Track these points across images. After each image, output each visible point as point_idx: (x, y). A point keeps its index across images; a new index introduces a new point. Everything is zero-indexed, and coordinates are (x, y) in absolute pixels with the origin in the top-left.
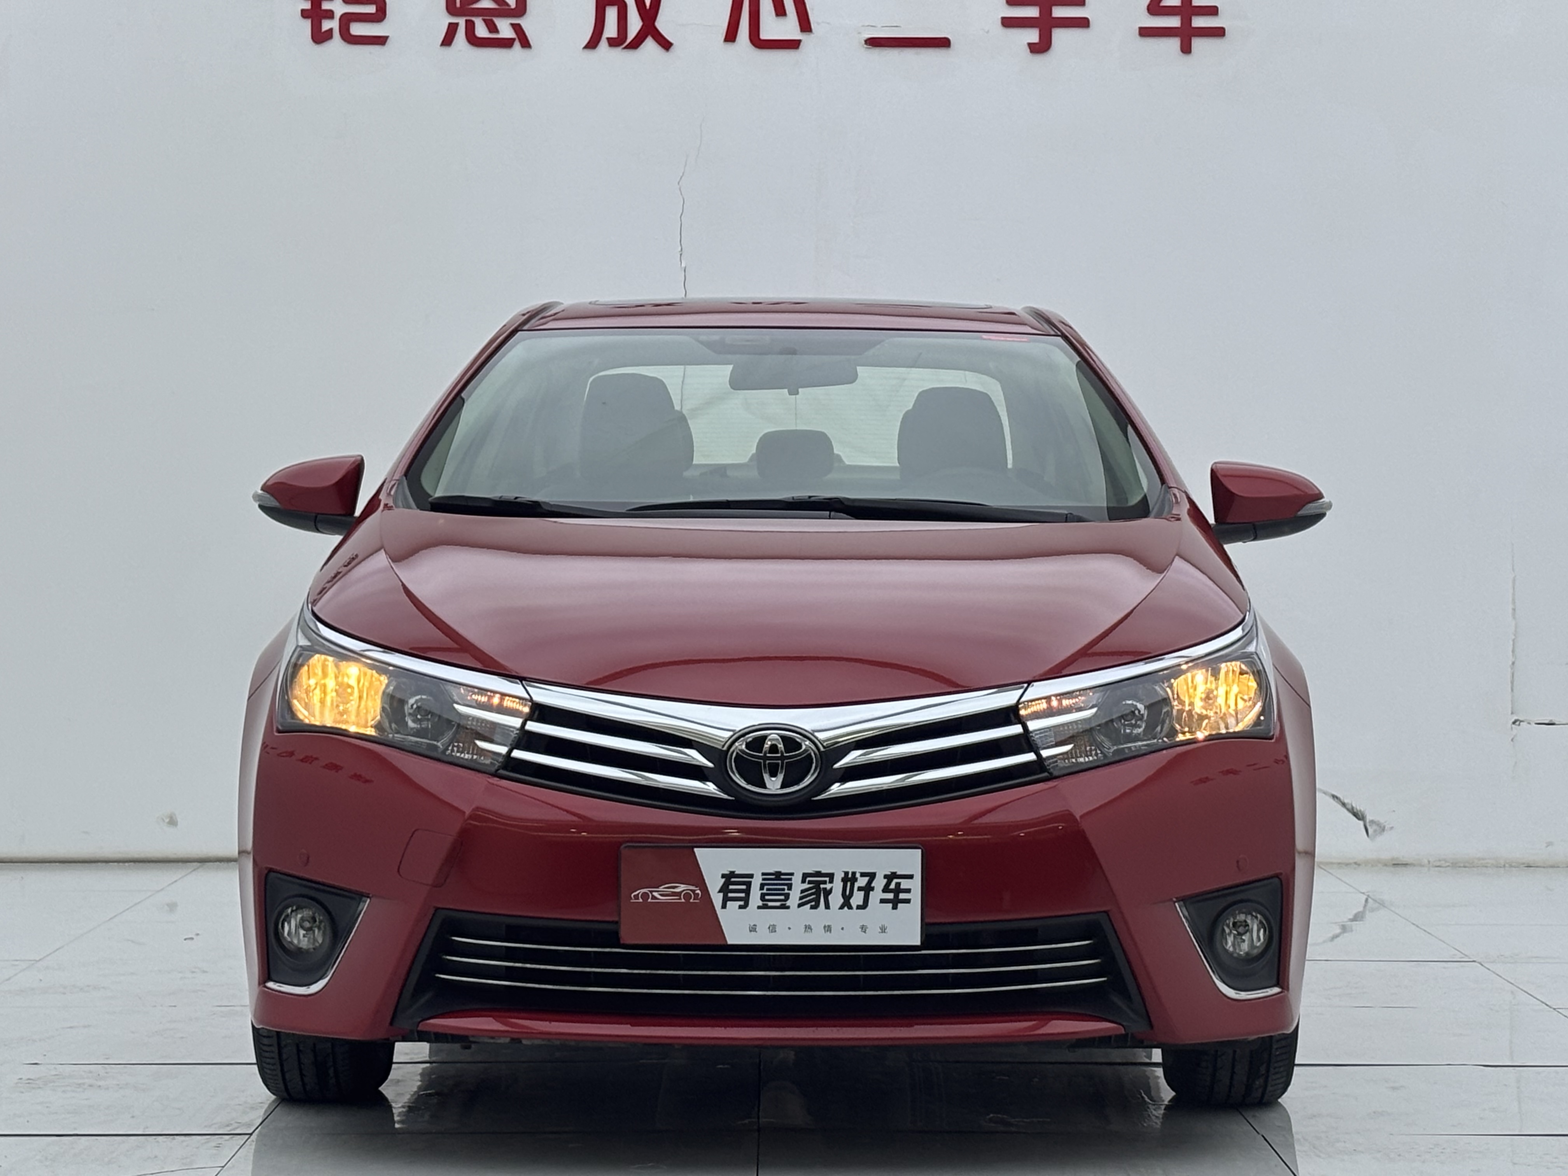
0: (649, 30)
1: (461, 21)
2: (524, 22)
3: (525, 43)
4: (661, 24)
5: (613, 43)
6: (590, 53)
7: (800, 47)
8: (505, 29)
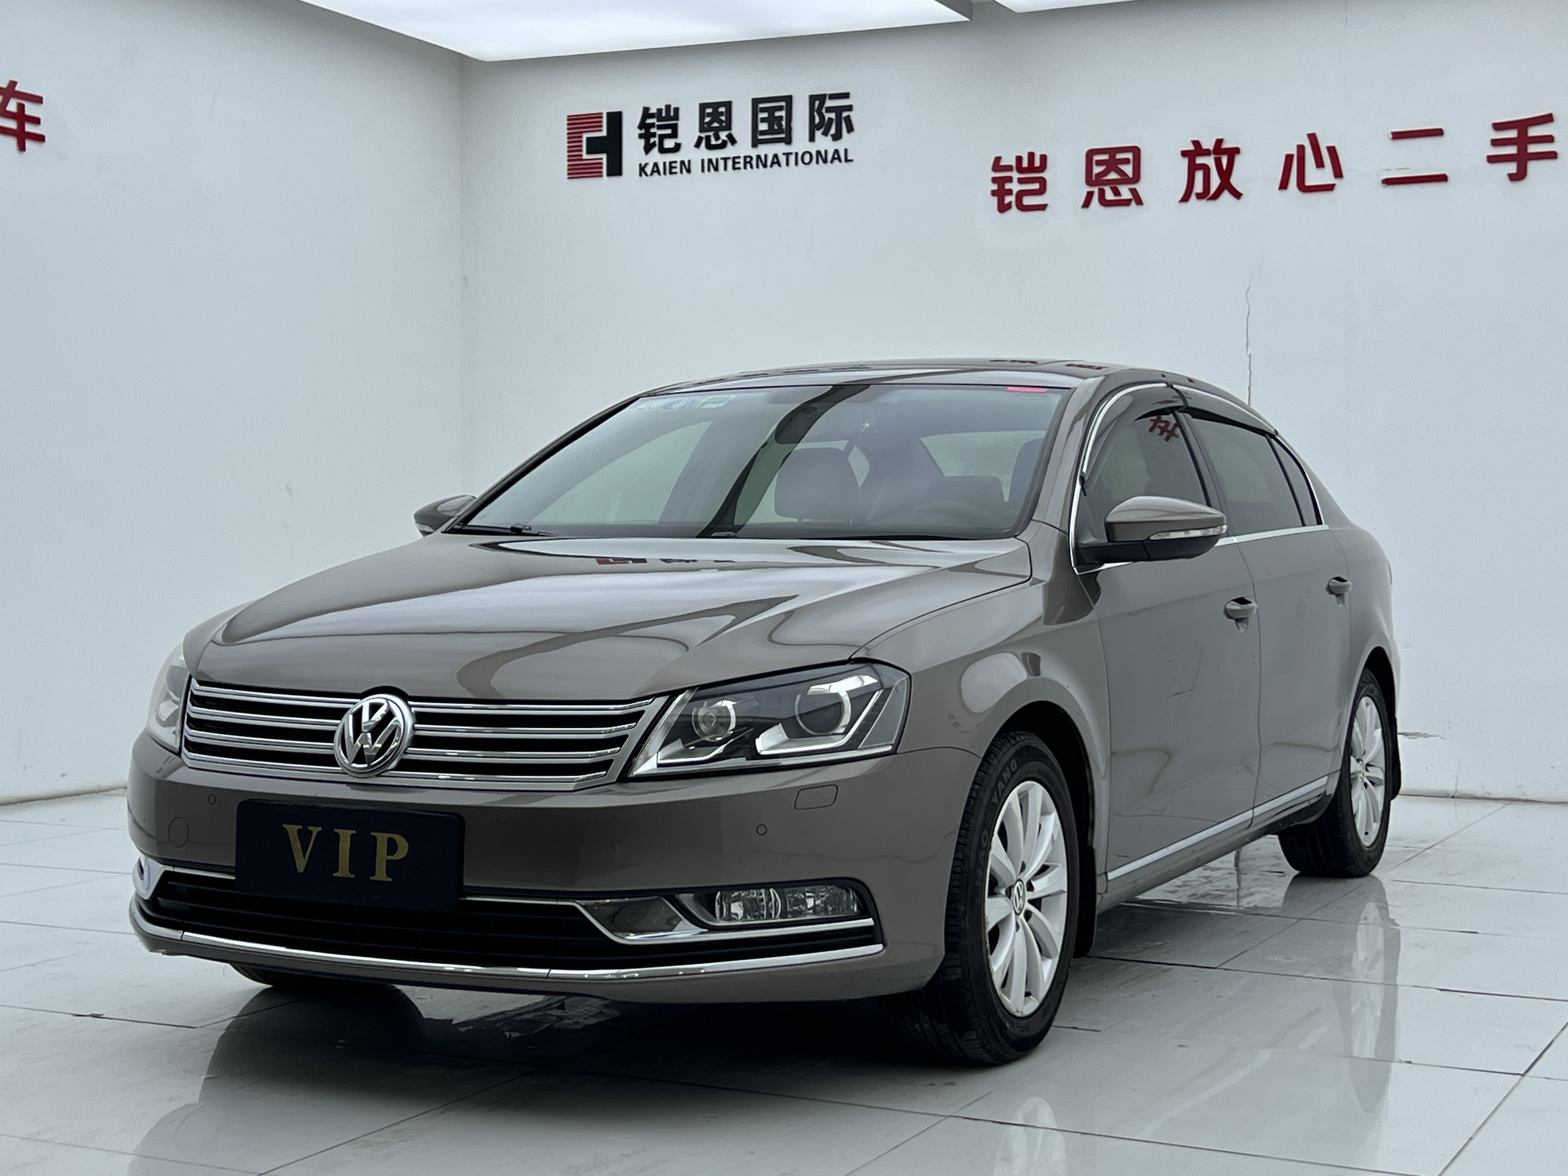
0: (1226, 185)
1: (1096, 190)
2: (1139, 187)
3: (1139, 202)
4: (1234, 181)
5: (1200, 196)
6: (1184, 205)
7: (1335, 189)
8: (1125, 192)
